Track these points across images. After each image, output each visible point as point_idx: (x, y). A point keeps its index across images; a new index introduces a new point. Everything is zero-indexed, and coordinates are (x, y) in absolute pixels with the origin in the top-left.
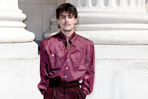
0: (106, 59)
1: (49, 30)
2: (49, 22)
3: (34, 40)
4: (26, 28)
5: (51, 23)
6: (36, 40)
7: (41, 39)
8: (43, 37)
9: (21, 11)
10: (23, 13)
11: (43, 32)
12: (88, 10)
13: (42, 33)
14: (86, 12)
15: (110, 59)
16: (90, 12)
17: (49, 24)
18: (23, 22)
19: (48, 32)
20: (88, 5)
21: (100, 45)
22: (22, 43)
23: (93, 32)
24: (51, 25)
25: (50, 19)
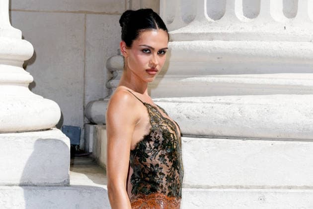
0: (290, 188)
1: (105, 94)
2: (105, 69)
3: (59, 126)
4: (32, 86)
5: (112, 72)
6: (66, 123)
7: (80, 122)
8: (85, 116)
9: (19, 33)
10: (23, 38)
11: (88, 100)
12: (230, 31)
13: (84, 102)
14: (225, 36)
15: (301, 188)
16: (237, 36)
17: (106, 75)
18: (25, 67)
19: (102, 100)
20: (233, 14)
21: (269, 142)
22: (18, 132)
23: (247, 100)
24: (112, 79)
25: (109, 59)
